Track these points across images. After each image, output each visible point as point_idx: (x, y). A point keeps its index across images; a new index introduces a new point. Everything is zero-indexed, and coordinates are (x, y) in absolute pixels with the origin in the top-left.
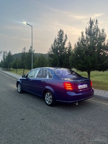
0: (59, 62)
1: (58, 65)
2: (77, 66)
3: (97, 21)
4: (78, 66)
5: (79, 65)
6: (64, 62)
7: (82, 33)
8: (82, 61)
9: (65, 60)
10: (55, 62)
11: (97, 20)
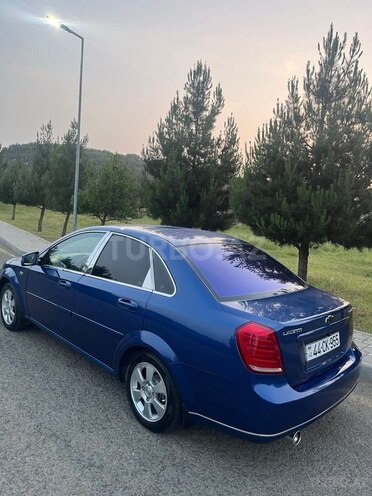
0: (184, 198)
1: (181, 207)
2: (263, 223)
3: (356, 42)
4: (268, 223)
5: (275, 219)
6: (204, 196)
7: (293, 87)
8: (289, 202)
9: (208, 190)
10: (171, 195)
11: (359, 38)
